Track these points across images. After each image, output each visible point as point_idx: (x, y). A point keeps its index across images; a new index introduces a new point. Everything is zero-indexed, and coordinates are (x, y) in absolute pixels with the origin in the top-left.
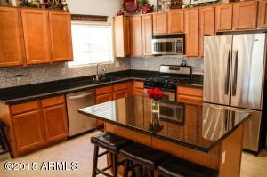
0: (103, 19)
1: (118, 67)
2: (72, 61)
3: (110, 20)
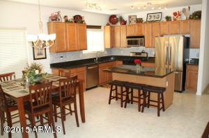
2: (86, 49)
3: (102, 28)
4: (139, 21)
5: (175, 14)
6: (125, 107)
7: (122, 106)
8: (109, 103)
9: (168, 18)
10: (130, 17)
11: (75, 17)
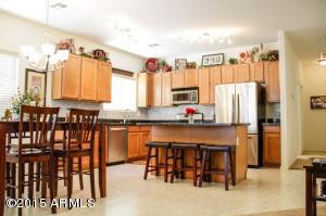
0: (130, 74)
1: (139, 116)
2: (110, 102)
4: (191, 66)
5: (242, 55)
6: (172, 182)
7: (166, 181)
8: (145, 178)
9: (232, 62)
10: (177, 61)
11: (95, 52)
